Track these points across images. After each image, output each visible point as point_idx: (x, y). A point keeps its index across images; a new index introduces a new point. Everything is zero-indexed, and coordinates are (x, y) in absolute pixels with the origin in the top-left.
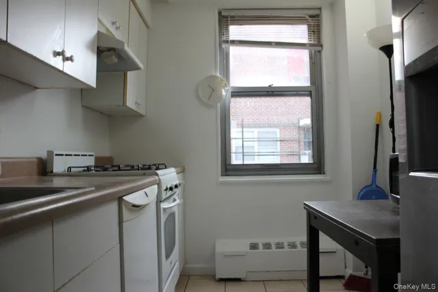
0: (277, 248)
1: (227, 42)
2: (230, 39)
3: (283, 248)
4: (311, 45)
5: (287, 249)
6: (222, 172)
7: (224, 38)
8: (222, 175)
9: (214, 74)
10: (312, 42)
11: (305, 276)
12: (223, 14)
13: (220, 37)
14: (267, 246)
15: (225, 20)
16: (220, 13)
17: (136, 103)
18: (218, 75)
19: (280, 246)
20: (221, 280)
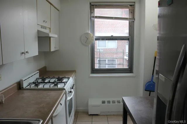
0: (113, 103)
1: (93, 17)
2: (95, 16)
3: (115, 103)
4: (130, 19)
5: (116, 103)
6: (91, 72)
7: (92, 15)
8: (91, 73)
9: (88, 32)
10: (131, 18)
11: (122, 113)
12: (92, 4)
13: (91, 15)
14: (109, 102)
15: (93, 6)
16: (90, 3)
17: (55, 47)
18: (89, 32)
19: (114, 102)
20: (91, 115)
